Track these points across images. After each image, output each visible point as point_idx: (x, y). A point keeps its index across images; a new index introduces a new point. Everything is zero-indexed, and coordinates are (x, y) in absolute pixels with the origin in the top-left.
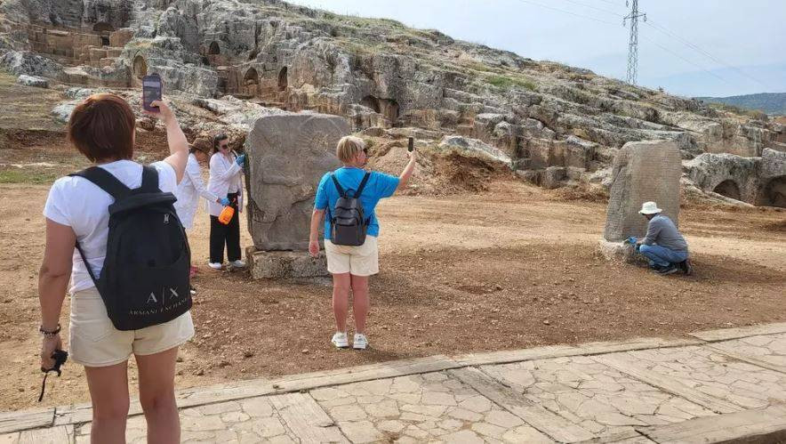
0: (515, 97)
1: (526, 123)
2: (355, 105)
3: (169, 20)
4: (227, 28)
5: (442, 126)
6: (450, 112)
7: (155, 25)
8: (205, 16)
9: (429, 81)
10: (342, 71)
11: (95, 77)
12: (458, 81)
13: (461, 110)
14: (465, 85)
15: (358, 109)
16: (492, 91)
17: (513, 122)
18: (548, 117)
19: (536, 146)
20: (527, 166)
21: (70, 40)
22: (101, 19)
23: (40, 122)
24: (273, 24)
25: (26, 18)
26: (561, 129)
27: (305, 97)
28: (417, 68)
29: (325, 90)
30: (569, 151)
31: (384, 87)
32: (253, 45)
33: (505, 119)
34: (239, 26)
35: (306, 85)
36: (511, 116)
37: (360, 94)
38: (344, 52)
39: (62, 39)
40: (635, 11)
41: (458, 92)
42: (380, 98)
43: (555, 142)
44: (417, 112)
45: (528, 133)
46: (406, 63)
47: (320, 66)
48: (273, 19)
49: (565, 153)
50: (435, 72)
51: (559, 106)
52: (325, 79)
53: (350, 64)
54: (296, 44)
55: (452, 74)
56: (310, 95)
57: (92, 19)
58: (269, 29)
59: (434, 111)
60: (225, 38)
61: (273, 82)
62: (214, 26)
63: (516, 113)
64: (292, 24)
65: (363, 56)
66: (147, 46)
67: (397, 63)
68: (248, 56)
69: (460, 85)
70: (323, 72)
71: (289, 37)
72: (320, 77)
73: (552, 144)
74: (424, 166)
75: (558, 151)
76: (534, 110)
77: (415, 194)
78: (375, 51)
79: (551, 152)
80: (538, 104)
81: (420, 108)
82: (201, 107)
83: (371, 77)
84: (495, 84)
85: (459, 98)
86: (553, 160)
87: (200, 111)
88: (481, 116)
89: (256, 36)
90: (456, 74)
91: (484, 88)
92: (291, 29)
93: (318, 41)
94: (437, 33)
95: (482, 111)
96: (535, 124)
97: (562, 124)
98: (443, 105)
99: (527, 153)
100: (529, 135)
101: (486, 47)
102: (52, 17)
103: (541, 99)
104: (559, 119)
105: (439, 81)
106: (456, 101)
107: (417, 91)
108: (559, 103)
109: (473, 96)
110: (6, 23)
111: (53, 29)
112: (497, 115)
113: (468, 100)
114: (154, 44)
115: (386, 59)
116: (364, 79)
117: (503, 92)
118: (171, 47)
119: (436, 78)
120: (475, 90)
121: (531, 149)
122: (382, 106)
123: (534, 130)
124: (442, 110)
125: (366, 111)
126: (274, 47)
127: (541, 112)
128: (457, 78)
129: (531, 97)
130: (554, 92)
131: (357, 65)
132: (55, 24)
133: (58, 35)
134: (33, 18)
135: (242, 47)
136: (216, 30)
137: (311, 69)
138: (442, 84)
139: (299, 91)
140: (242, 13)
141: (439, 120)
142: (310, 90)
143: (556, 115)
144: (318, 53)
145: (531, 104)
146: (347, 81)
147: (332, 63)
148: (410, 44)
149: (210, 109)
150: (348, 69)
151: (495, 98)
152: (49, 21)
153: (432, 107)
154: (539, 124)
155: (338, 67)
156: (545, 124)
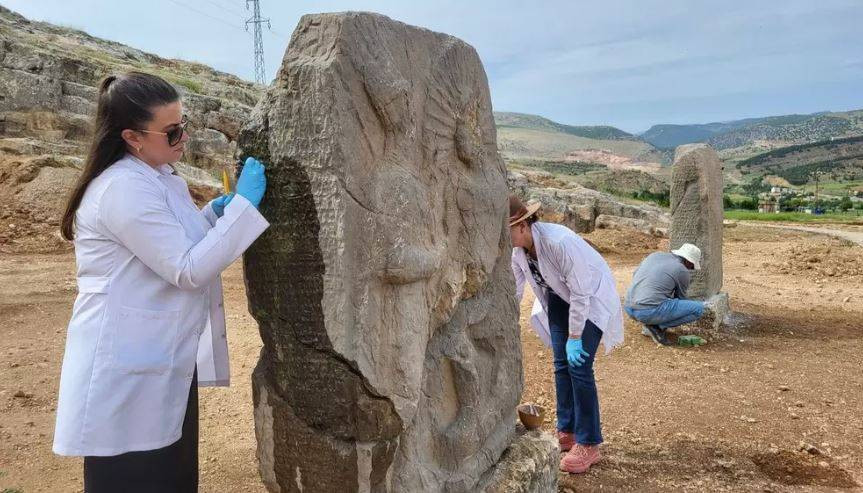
1: (202, 135)
5: (66, 137)
6: (79, 116)
9: (34, 69)
12: (84, 72)
18: (233, 127)
40: (257, 14)
41: (88, 88)
44: (17, 116)
45: (209, 148)
50: (42, 56)
55: (74, 62)
59: (49, 115)
69: (90, 79)
76: (212, 118)
80: (217, 109)
81: (23, 109)
90: (79, 62)
96: (216, 136)
98: (63, 106)
100: (211, 152)
103: (219, 104)
105: (50, 70)
106: (85, 101)
107: (14, 83)
119: (46, 65)
123: (215, 145)
124: (63, 114)
127: (222, 120)
128: (82, 68)
129: (206, 101)
138: (59, 75)
141: (60, 128)
145: (207, 110)
153: (45, 108)
154: (223, 137)
156: (230, 138)
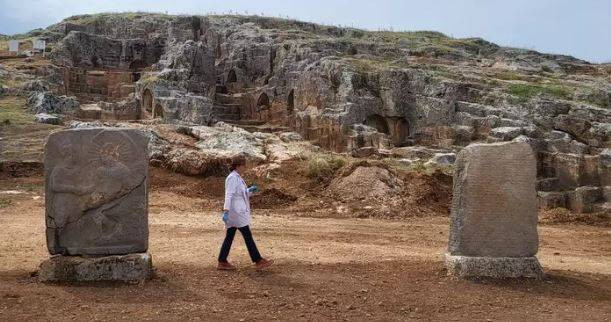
0: (537, 106)
1: (549, 137)
2: (356, 126)
3: (186, 53)
4: (245, 56)
6: (463, 127)
7: (173, 58)
8: (228, 46)
9: (439, 95)
10: (345, 90)
11: (107, 111)
12: (472, 93)
13: (475, 124)
14: (481, 96)
15: (361, 129)
16: (511, 102)
17: (534, 135)
18: (579, 127)
19: (564, 162)
20: (552, 187)
21: (104, 79)
22: (137, 57)
23: (35, 155)
24: (287, 47)
25: (71, 63)
26: (594, 142)
27: (308, 119)
28: (427, 81)
29: (327, 111)
30: (604, 167)
31: (391, 104)
32: (268, 70)
33: (524, 133)
34: (256, 51)
35: (310, 107)
36: (531, 128)
37: (363, 114)
38: (349, 70)
39: (100, 78)
41: (472, 105)
42: (387, 117)
43: (587, 156)
44: (428, 130)
45: (554, 148)
46: (415, 77)
47: (324, 87)
48: (287, 42)
49: (600, 169)
50: (446, 84)
51: (591, 115)
52: (328, 100)
53: (353, 82)
54: (305, 65)
55: (466, 86)
56: (313, 117)
57: (129, 58)
58: (282, 52)
59: (446, 128)
60: (242, 65)
61: (283, 106)
62: (232, 54)
63: (538, 125)
64: (303, 46)
65: (369, 73)
66: (155, 78)
67: (406, 78)
68: (262, 82)
69: (474, 97)
70: (326, 93)
71: (299, 58)
72: (323, 97)
73: (583, 160)
74: (392, 187)
75: (591, 168)
76: (560, 120)
77: (366, 217)
78: (383, 67)
79: (582, 168)
80: (567, 113)
81: (431, 125)
82: (186, 134)
83: (377, 94)
84: (516, 93)
85: (473, 111)
86: (585, 179)
87: (183, 138)
88: (496, 130)
89: (271, 61)
90: (470, 85)
91: (502, 99)
92: (301, 51)
93: (325, 61)
94: (480, 42)
95: (498, 124)
96: (562, 136)
97: (595, 136)
98: (455, 120)
99: (554, 172)
100: (555, 151)
101: (535, 53)
102: (94, 60)
103: (568, 107)
104: (592, 130)
105: (450, 94)
106: (469, 115)
107: (427, 107)
108: (592, 111)
109: (490, 108)
110: (51, 67)
111: (94, 70)
112: (514, 129)
113: (484, 113)
114: (160, 77)
115: (394, 74)
116: (368, 97)
117: (522, 102)
118: (176, 79)
119: (448, 91)
120: (491, 102)
121: (559, 167)
122: (391, 126)
123: (559, 144)
124: (454, 126)
125: (369, 131)
126: (285, 70)
127: (568, 122)
128: (471, 89)
129: (557, 105)
130: (591, 99)
131: (361, 82)
132: (96, 66)
133: (96, 75)
134: (76, 61)
135: (258, 73)
136: (234, 58)
137: (315, 91)
138: (455, 97)
139: (302, 114)
140: (262, 39)
141: (451, 137)
142: (314, 112)
143: (588, 125)
144: (323, 74)
145: (557, 114)
146: (349, 100)
147: (336, 83)
148: (437, 55)
149: (193, 136)
150: (350, 88)
151: (513, 110)
152: (90, 63)
153: (444, 124)
154: (567, 137)
155: (341, 86)
156: (573, 136)
